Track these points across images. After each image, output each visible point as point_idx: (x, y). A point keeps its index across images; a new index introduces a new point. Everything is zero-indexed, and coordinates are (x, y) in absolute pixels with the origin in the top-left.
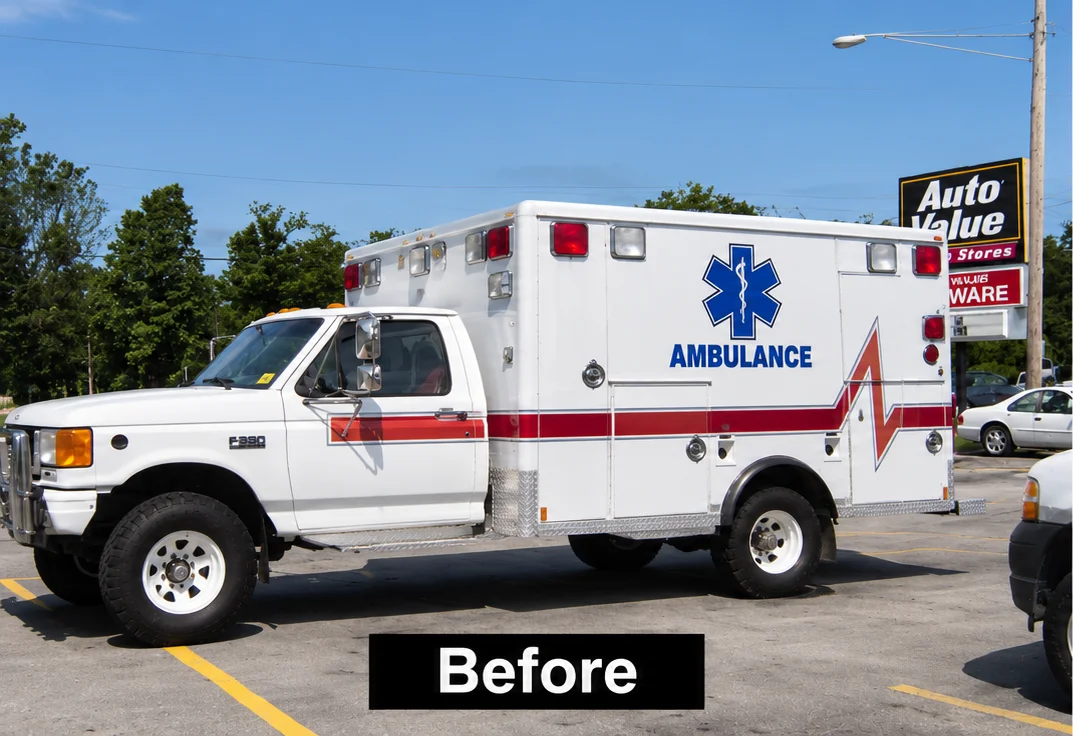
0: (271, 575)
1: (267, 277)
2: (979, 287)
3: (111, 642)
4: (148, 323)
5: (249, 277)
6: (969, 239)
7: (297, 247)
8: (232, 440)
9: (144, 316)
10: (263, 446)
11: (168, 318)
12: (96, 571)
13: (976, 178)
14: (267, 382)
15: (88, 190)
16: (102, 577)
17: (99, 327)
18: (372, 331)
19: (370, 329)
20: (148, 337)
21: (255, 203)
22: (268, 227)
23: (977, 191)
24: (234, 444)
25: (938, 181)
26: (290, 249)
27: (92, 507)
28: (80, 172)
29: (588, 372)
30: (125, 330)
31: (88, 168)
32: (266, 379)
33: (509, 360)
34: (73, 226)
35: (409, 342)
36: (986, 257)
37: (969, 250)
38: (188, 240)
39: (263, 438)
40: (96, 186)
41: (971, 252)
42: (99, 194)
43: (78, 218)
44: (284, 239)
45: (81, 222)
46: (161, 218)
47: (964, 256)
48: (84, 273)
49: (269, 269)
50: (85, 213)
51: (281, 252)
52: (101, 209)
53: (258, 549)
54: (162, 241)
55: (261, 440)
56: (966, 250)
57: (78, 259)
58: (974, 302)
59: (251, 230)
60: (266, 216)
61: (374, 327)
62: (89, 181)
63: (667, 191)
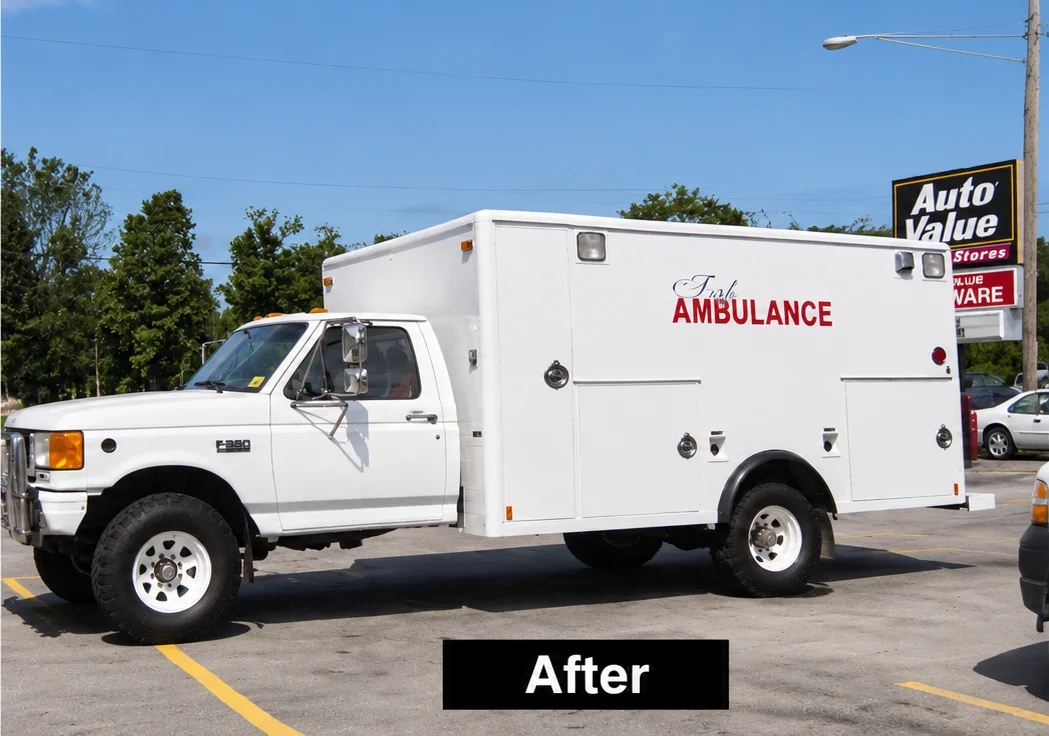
0: (256, 574)
1: (266, 282)
2: (975, 288)
3: (106, 639)
4: (150, 327)
5: (250, 280)
6: (964, 241)
7: (293, 251)
8: (219, 443)
9: (147, 321)
10: (247, 449)
11: (168, 322)
12: (89, 570)
13: (970, 180)
14: (257, 386)
15: (93, 193)
16: (94, 577)
17: (106, 331)
18: (358, 336)
19: (355, 333)
20: (151, 342)
21: (251, 207)
22: (264, 231)
23: (972, 194)
24: (221, 447)
25: (932, 185)
26: (287, 253)
27: (83, 508)
28: (85, 177)
29: (550, 373)
30: (129, 333)
31: (92, 172)
32: (255, 383)
33: (474, 362)
34: (80, 229)
35: (384, 347)
36: (982, 258)
37: (965, 251)
38: (187, 244)
39: (249, 441)
40: (101, 191)
41: (967, 254)
42: (104, 198)
43: (83, 222)
44: (279, 244)
45: (87, 225)
46: (162, 221)
47: (960, 258)
48: (90, 276)
49: (268, 274)
50: (91, 217)
51: (279, 256)
52: (105, 213)
53: (242, 550)
54: (162, 245)
55: (247, 444)
56: (962, 252)
57: (84, 262)
58: (970, 304)
59: (249, 235)
60: (262, 220)
61: (360, 331)
62: (94, 185)
63: (654, 194)
